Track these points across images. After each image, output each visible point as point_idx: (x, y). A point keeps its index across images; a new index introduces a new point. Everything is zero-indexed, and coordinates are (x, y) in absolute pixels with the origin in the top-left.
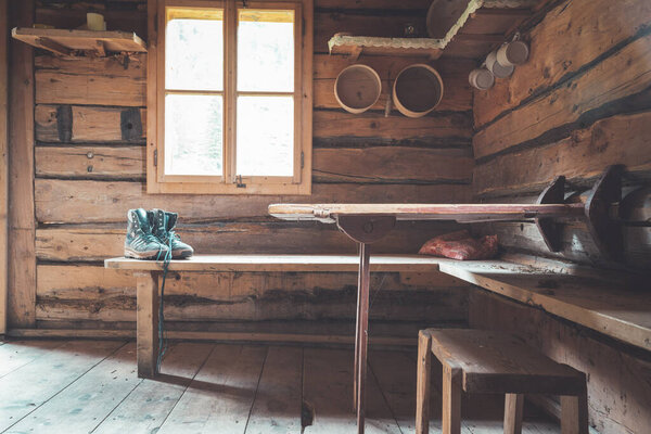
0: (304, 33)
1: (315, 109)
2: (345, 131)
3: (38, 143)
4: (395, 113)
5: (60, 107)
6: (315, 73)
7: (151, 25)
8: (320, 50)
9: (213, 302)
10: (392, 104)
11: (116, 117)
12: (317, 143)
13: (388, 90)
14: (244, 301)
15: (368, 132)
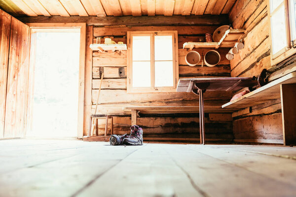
0: (175, 42)
1: (179, 65)
2: (189, 72)
3: (93, 79)
4: (205, 66)
5: (100, 67)
6: (179, 54)
7: (128, 42)
8: (180, 47)
9: (148, 128)
10: (204, 63)
11: (117, 70)
12: (181, 76)
13: (202, 58)
14: (158, 127)
15: (196, 72)
